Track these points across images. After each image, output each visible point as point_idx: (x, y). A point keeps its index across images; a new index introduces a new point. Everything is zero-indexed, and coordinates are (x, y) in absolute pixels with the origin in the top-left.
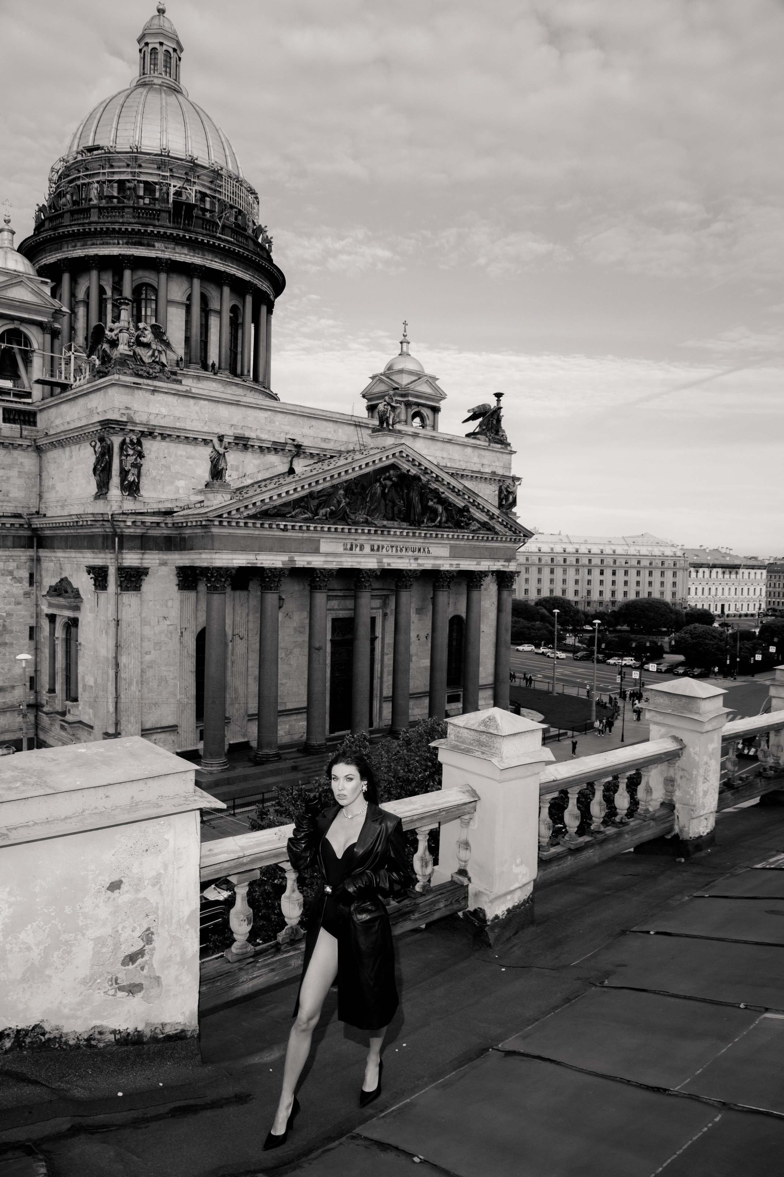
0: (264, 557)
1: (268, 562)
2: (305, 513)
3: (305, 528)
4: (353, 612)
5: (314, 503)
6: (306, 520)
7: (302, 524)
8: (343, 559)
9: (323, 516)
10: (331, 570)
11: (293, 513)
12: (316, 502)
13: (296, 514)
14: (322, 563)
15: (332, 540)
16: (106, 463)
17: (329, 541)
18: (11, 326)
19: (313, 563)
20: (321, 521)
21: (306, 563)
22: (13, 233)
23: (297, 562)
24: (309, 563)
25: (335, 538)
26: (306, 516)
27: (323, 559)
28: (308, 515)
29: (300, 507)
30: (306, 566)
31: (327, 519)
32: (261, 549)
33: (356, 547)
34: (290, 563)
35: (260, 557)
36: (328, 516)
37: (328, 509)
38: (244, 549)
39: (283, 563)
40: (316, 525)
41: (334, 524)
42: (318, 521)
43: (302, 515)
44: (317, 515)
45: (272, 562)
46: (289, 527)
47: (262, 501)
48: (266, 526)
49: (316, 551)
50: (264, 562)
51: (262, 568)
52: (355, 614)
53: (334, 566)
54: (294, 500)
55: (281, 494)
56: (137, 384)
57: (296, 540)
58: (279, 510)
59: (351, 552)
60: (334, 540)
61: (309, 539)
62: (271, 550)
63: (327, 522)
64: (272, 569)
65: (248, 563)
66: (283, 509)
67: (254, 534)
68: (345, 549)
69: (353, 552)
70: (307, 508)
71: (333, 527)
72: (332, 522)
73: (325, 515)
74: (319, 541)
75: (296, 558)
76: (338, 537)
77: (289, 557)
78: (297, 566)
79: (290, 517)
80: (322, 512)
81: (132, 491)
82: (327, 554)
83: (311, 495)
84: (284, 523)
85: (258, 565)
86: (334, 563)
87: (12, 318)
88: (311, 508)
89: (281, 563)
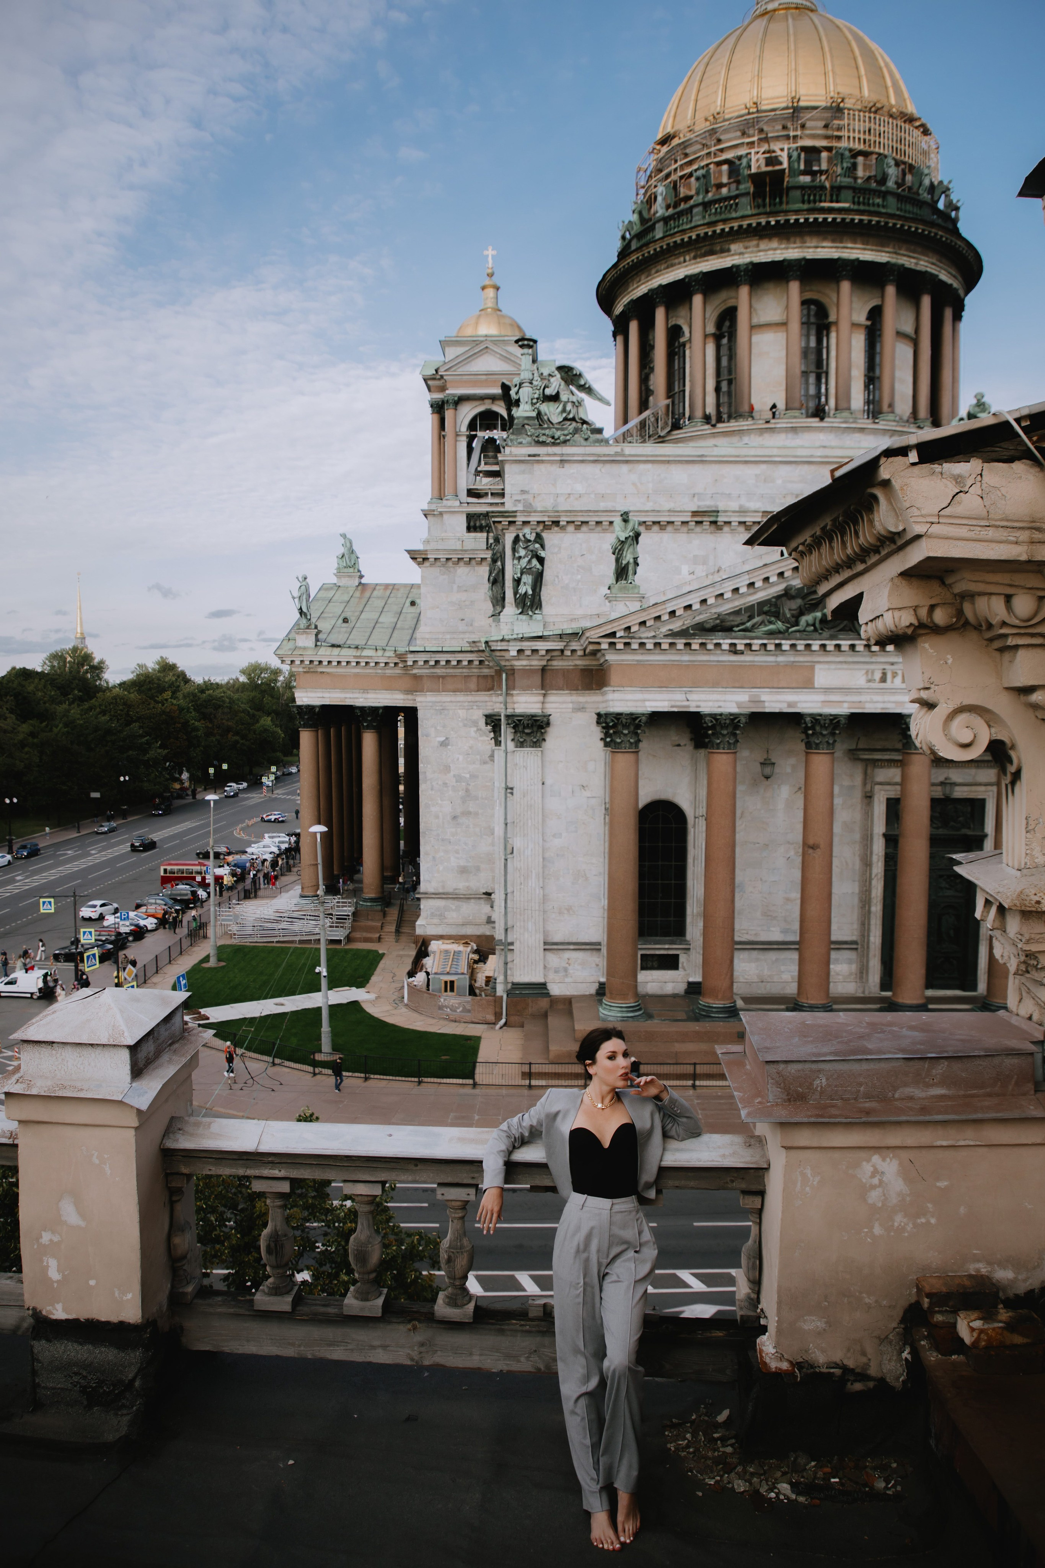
0: (703, 697)
1: (711, 704)
2: (771, 623)
3: (771, 647)
4: (898, 788)
5: (789, 607)
6: (771, 634)
7: (765, 641)
8: (863, 698)
9: (808, 625)
10: (835, 716)
11: (749, 624)
12: (797, 603)
13: (753, 626)
14: (819, 705)
15: (839, 666)
16: (498, 572)
17: (833, 666)
18: (481, 409)
19: (799, 705)
20: (803, 634)
21: (785, 705)
22: (498, 289)
23: (766, 704)
24: (790, 705)
25: (845, 662)
26: (772, 627)
27: (821, 698)
28: (780, 625)
29: (766, 613)
30: (785, 711)
31: (816, 630)
32: (696, 684)
33: (895, 675)
34: (751, 705)
35: (690, 697)
36: (817, 625)
37: (819, 615)
38: (663, 685)
39: (739, 704)
40: (793, 642)
41: (832, 638)
42: (798, 634)
43: (766, 625)
44: (797, 624)
45: (717, 704)
46: (740, 647)
47: (689, 607)
48: (695, 646)
49: (808, 684)
50: (702, 704)
51: (697, 714)
52: (903, 791)
53: (844, 709)
54: (759, 604)
55: (722, 595)
56: (534, 456)
57: (762, 667)
58: (722, 621)
59: (883, 685)
60: (845, 666)
61: (792, 665)
62: (715, 684)
63: (816, 635)
64: (716, 715)
65: (672, 707)
66: (731, 618)
67: (682, 661)
68: (869, 681)
69: (888, 684)
70: (777, 615)
71: (830, 644)
72: (826, 634)
73: (814, 625)
74: (812, 668)
75: (764, 698)
76: (850, 659)
77: (750, 696)
78: (767, 710)
79: (740, 631)
80: (804, 620)
81: (526, 608)
82: (827, 690)
83: (787, 594)
84: (730, 641)
85: (692, 710)
86: (846, 705)
87: (482, 398)
88: (784, 614)
89: (734, 705)
